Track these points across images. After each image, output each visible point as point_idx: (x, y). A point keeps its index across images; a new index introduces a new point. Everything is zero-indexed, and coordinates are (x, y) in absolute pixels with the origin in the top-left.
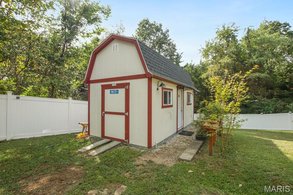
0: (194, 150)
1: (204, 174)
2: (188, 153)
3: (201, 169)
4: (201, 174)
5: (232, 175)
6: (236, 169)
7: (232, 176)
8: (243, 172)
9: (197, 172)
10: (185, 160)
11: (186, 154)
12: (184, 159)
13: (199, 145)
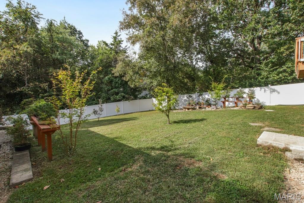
0: (25, 165)
1: (64, 180)
2: (20, 171)
3: (56, 179)
4: (60, 182)
5: (88, 165)
6: (87, 160)
7: (88, 167)
8: (93, 159)
9: (55, 183)
10: (24, 181)
11: (20, 174)
12: (22, 182)
13: (27, 157)
